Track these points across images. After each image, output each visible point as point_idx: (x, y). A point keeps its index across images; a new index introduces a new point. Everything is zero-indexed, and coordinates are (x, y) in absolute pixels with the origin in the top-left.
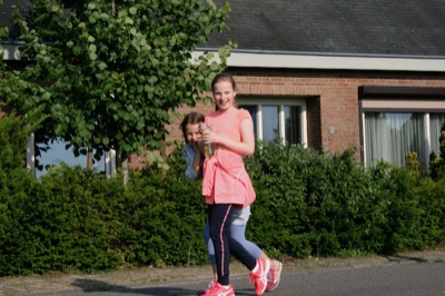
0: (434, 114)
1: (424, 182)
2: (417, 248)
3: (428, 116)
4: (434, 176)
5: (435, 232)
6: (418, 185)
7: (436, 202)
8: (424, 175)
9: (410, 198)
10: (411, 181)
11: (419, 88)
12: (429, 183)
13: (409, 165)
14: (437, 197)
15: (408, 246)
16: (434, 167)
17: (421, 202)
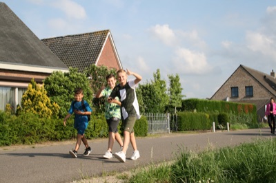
0: (20, 88)
1: (12, 116)
2: (7, 145)
3: (17, 89)
4: (17, 115)
5: (15, 137)
6: (9, 118)
7: (16, 125)
8: (12, 114)
9: (5, 123)
10: (6, 117)
11: (14, 77)
12: (14, 117)
13: (6, 110)
14: (17, 123)
15: (3, 144)
16: (18, 110)
17: (10, 125)
